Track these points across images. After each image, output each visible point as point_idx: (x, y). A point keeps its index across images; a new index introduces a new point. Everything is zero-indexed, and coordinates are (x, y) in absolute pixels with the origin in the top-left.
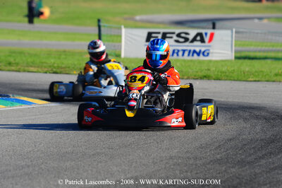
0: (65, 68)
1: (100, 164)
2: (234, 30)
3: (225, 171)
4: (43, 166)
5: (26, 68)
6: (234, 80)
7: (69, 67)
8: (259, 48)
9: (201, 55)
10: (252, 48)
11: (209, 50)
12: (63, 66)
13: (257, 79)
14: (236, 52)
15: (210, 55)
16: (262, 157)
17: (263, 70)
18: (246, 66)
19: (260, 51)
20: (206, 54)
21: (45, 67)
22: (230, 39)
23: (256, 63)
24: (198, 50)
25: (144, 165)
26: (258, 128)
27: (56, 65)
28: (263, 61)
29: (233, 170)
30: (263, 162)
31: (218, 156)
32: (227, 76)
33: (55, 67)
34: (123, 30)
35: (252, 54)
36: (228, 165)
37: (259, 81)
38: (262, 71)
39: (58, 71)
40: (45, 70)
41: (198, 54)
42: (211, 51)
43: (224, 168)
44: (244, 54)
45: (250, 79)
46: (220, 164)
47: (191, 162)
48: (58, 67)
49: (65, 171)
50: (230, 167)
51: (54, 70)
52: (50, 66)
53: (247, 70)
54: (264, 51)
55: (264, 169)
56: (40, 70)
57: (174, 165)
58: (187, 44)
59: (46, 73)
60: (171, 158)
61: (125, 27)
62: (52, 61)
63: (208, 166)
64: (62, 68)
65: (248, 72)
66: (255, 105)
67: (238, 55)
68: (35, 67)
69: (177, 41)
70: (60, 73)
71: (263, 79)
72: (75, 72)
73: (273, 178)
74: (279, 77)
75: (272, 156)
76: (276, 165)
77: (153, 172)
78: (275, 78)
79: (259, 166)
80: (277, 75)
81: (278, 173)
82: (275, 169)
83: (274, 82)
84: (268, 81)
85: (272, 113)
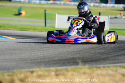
2: (109, 16)
5: (8, 29)
7: (29, 29)
12: (26, 28)
21: (17, 28)
33: (22, 28)
34: (57, 15)
48: (24, 28)
51: (22, 29)
52: (20, 28)
56: (15, 29)
59: (17, 30)
61: (58, 14)
68: (12, 28)
70: (25, 30)
72: (31, 30)
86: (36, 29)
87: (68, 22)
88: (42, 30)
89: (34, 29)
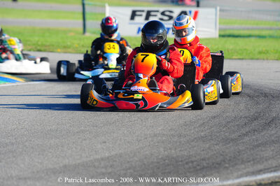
0: (49, 46)
1: (84, 142)
2: (218, 8)
3: (209, 148)
4: (27, 144)
7: (53, 45)
8: (243, 26)
10: (236, 26)
12: (48, 44)
13: (241, 57)
14: (220, 30)
16: (246, 134)
18: (230, 44)
19: (244, 29)
21: (29, 45)
22: (214, 17)
23: (240, 42)
25: (128, 142)
26: (242, 106)
27: (40, 43)
28: (247, 39)
29: (217, 147)
30: (247, 139)
31: (202, 134)
33: (39, 45)
34: (108, 9)
35: (236, 33)
36: (212, 142)
37: (242, 59)
38: (245, 49)
39: (42, 49)
40: (30, 48)
43: (208, 145)
44: (228, 32)
45: (234, 57)
46: (204, 141)
47: (176, 139)
48: (43, 45)
49: (50, 148)
50: (214, 144)
51: (39, 48)
52: (34, 44)
53: (231, 47)
54: (248, 29)
55: (248, 146)
57: (158, 142)
58: (171, 22)
60: (155, 135)
61: (109, 5)
62: (37, 39)
63: (192, 143)
64: (46, 46)
65: (232, 50)
67: (222, 33)
69: (162, 19)
70: (45, 51)
71: (247, 57)
72: (59, 50)
73: (257, 155)
74: (262, 55)
75: (256, 133)
76: (260, 142)
77: (137, 149)
78: (258, 56)
79: (243, 143)
80: (260, 53)
81: (262, 151)
82: (258, 146)
83: (258, 59)
84: (252, 59)
85: (255, 91)
86: (69, 47)
87: (132, 21)
88: (83, 50)
89: (65, 47)
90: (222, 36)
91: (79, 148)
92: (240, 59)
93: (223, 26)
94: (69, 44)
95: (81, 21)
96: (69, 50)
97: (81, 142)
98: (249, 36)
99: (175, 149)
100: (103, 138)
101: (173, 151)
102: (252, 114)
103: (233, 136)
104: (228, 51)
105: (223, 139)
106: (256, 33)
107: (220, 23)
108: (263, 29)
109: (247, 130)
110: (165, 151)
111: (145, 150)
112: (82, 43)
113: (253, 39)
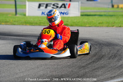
1: (11, 69)
2: (80, 2)
6: (80, 26)
9: (65, 14)
10: (89, 10)
11: (68, 12)
13: (90, 26)
14: (81, 12)
15: (69, 14)
16: (89, 64)
17: (94, 21)
18: (86, 19)
19: (92, 12)
20: (67, 13)
22: (78, 6)
23: (90, 18)
24: (63, 12)
25: (33, 69)
28: (94, 17)
31: (69, 64)
32: (76, 24)
35: (89, 14)
36: (73, 68)
37: (91, 26)
38: (92, 22)
41: (63, 14)
42: (69, 12)
43: (71, 70)
44: (85, 13)
45: (87, 26)
46: (69, 68)
47: (56, 67)
50: (74, 69)
54: (94, 12)
55: (90, 70)
57: (47, 68)
58: (58, 9)
60: (46, 65)
63: (63, 69)
65: (86, 22)
66: (88, 38)
67: (82, 14)
69: (53, 8)
71: (93, 26)
73: (94, 74)
74: (100, 25)
75: (94, 63)
76: (96, 67)
77: (37, 72)
78: (98, 25)
79: (88, 68)
80: (99, 23)
81: (96, 71)
82: (95, 69)
83: (98, 26)
84: (95, 26)
85: (95, 42)
87: (39, 9)
88: (14, 23)
89: (6, 22)
90: (82, 15)
91: (9, 72)
92: (89, 26)
93: (83, 11)
94: (8, 20)
95: (14, 9)
96: (8, 23)
97: (10, 69)
98: (95, 15)
99: (55, 72)
100: (21, 67)
101: (54, 73)
102: (93, 54)
103: (83, 65)
104: (84, 23)
105: (78, 66)
106: (98, 13)
107: (81, 9)
108: (101, 12)
109: (90, 61)
110: (50, 73)
111: (40, 72)
112: (14, 20)
113: (96, 17)
